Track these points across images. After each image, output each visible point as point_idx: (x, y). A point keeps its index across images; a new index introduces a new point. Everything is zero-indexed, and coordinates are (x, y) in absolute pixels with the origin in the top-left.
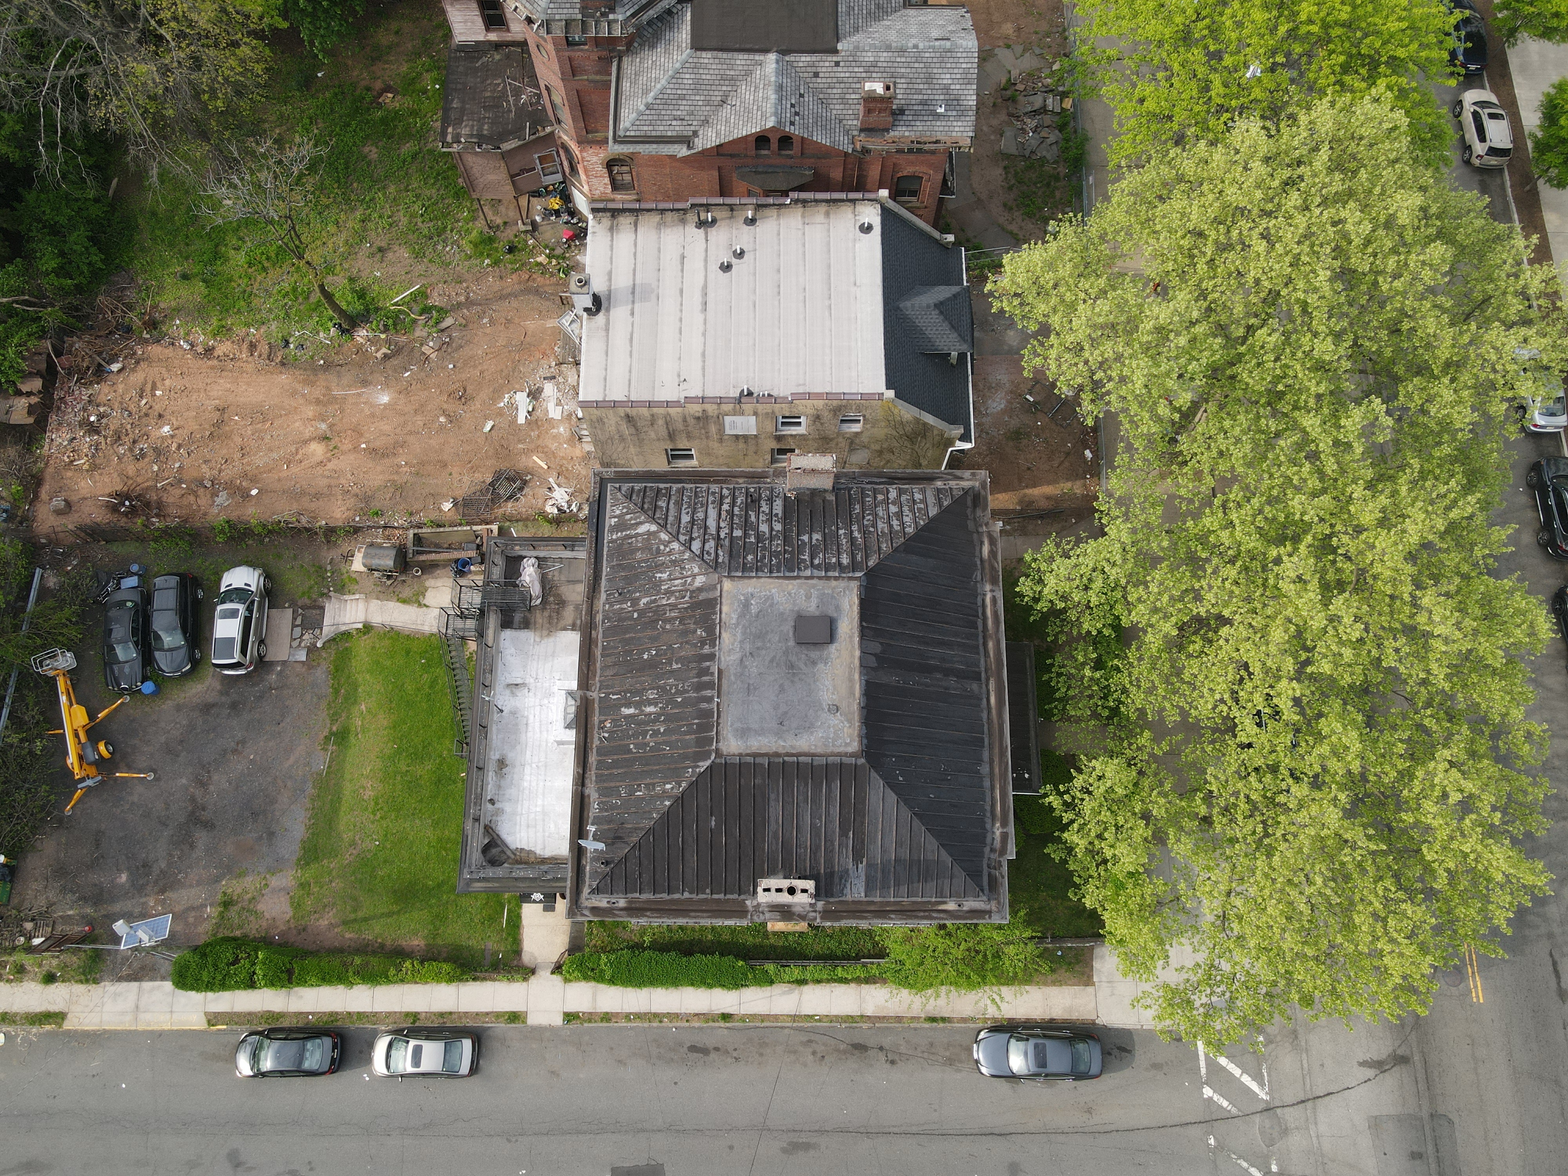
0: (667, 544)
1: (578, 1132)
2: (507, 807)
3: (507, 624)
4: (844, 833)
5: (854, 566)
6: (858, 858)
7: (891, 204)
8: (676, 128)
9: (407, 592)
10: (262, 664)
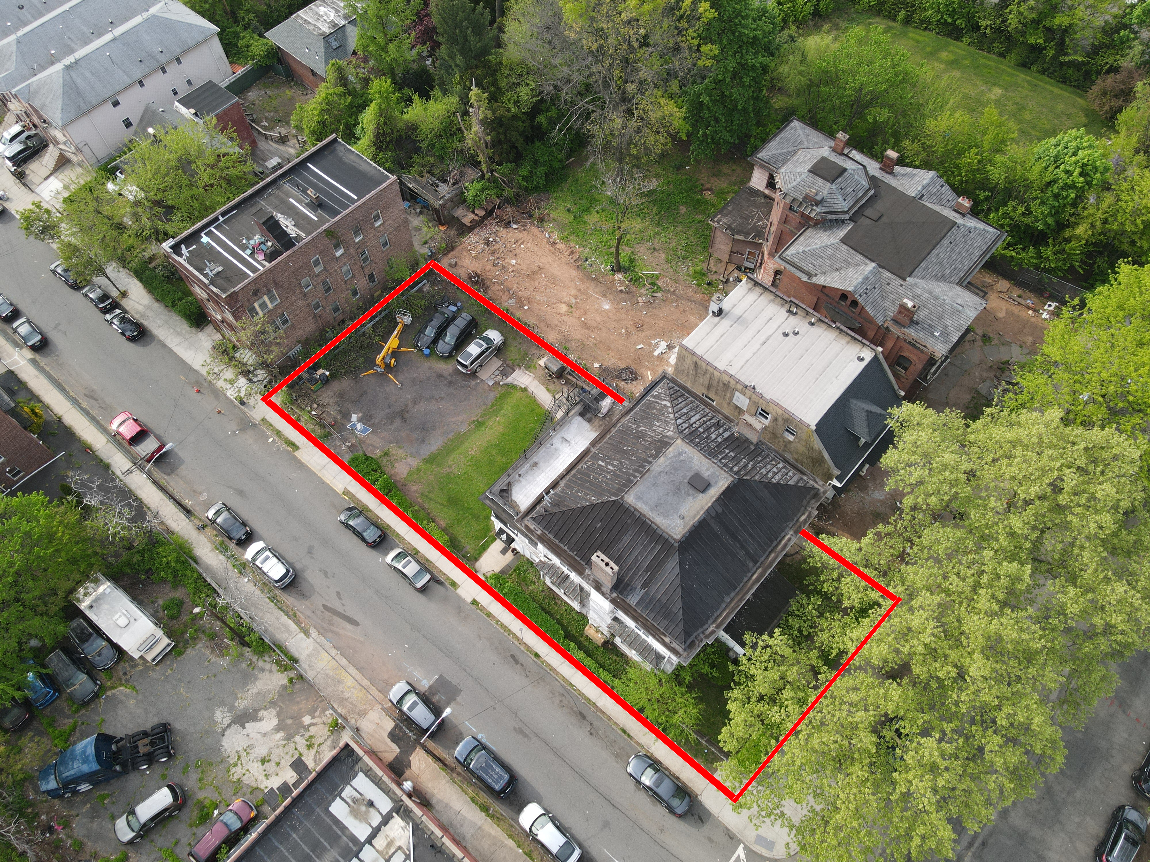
0: (669, 413)
1: (440, 649)
2: (523, 482)
3: (582, 414)
4: (646, 571)
5: (736, 473)
6: (644, 586)
7: (881, 357)
8: (809, 268)
9: (552, 387)
10: (474, 374)
